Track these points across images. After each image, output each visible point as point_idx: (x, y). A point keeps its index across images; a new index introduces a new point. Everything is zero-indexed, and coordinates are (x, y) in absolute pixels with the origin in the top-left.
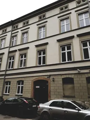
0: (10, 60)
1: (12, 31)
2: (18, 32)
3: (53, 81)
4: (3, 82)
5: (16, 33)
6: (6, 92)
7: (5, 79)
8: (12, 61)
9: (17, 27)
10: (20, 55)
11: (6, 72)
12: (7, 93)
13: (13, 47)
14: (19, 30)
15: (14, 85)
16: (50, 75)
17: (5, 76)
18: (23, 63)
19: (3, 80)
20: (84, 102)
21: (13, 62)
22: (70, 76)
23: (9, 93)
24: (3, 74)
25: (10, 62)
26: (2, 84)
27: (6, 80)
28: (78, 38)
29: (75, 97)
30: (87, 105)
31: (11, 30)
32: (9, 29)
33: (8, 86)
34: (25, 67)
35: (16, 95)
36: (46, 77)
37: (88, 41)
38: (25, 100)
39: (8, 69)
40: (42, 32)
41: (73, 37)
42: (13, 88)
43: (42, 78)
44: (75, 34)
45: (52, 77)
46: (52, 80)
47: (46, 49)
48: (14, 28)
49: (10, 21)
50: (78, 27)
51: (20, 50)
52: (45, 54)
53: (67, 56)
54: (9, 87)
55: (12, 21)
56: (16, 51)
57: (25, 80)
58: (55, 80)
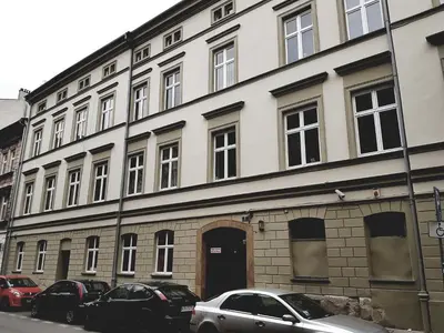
0: (133, 165)
1: (134, 67)
2: (150, 70)
3: (262, 230)
4: (114, 238)
5: (146, 76)
6: (125, 269)
7: (120, 226)
8: (138, 167)
9: (146, 52)
10: (161, 148)
11: (122, 206)
12: (129, 272)
13: (138, 122)
14: (153, 64)
15: (146, 246)
16: (252, 213)
17: (121, 218)
18: (168, 174)
19: (114, 232)
20: (357, 298)
21: (140, 171)
22: (313, 214)
23: (133, 269)
24: (114, 213)
25: (133, 173)
26: (113, 244)
27: (125, 231)
28: (342, 79)
29: (328, 282)
30: (366, 307)
31: (128, 65)
32: (124, 60)
33: (131, 248)
34: (175, 187)
35: (153, 277)
36: (239, 219)
37: (373, 87)
38: (159, 292)
39: (128, 196)
40: (225, 67)
41: (322, 78)
42: (144, 255)
43: (226, 223)
44: (328, 65)
45: (256, 220)
46: (256, 228)
47: (237, 124)
48: (139, 55)
49: (123, 37)
50: (341, 40)
51: (159, 132)
52: (234, 143)
53: (303, 147)
54: (134, 251)
55: (128, 33)
56: (147, 135)
57: (177, 228)
58: (267, 227)
